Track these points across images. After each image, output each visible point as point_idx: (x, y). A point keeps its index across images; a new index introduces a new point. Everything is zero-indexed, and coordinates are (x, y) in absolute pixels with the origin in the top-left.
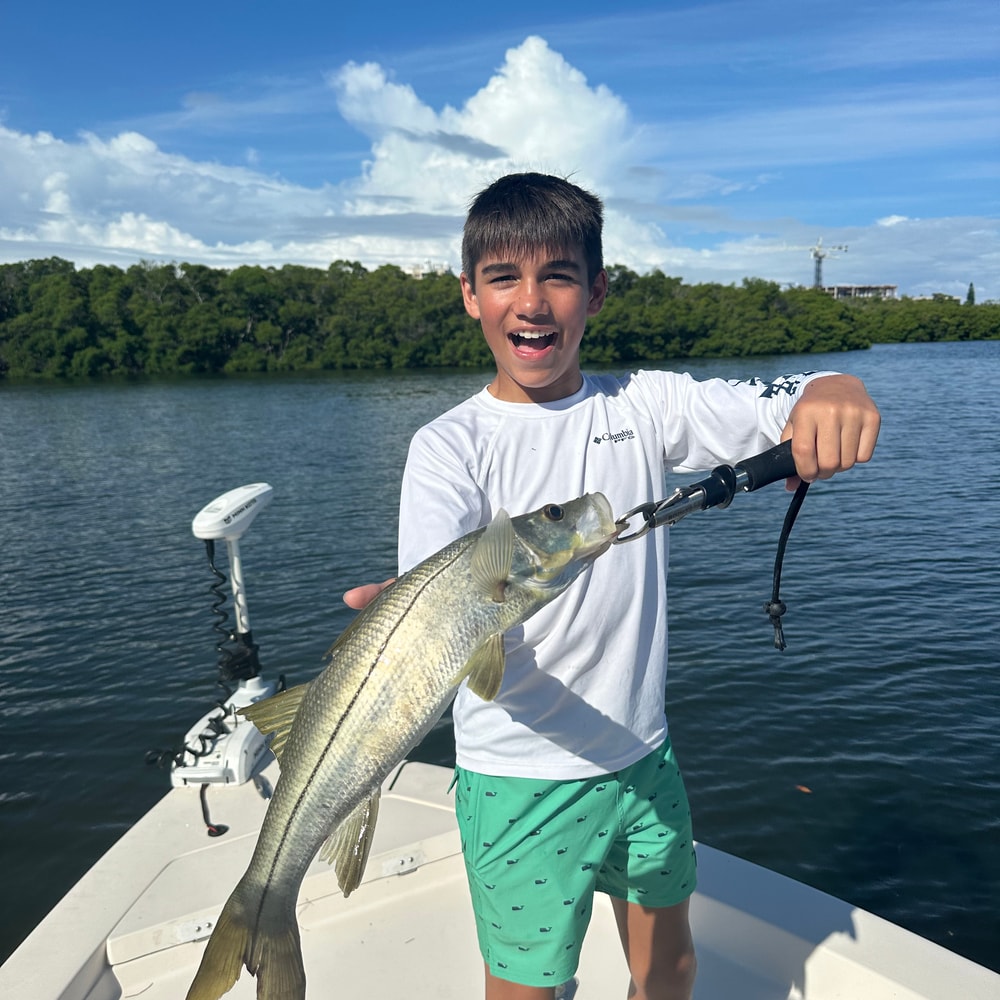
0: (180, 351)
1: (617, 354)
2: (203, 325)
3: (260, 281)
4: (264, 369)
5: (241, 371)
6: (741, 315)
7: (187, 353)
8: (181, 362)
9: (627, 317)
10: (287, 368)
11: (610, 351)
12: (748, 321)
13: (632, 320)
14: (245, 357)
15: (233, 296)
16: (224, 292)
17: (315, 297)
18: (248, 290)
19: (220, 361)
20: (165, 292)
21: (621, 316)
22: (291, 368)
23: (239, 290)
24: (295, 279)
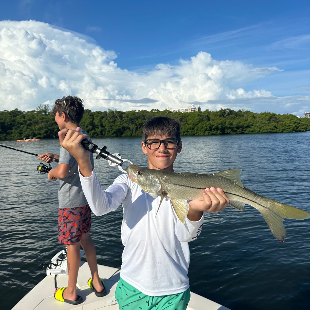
0: (113, 131)
1: (221, 133)
2: (118, 125)
3: (132, 115)
4: (131, 136)
5: (126, 137)
6: (261, 122)
7: (114, 132)
8: (113, 134)
9: (225, 123)
10: (137, 136)
11: (219, 132)
12: (263, 124)
13: (226, 123)
14: (128, 133)
15: (126, 118)
16: (125, 117)
17: (146, 118)
18: (130, 117)
19: (122, 133)
20: (111, 117)
21: (224, 122)
22: (138, 135)
23: (128, 117)
24: (141, 114)
